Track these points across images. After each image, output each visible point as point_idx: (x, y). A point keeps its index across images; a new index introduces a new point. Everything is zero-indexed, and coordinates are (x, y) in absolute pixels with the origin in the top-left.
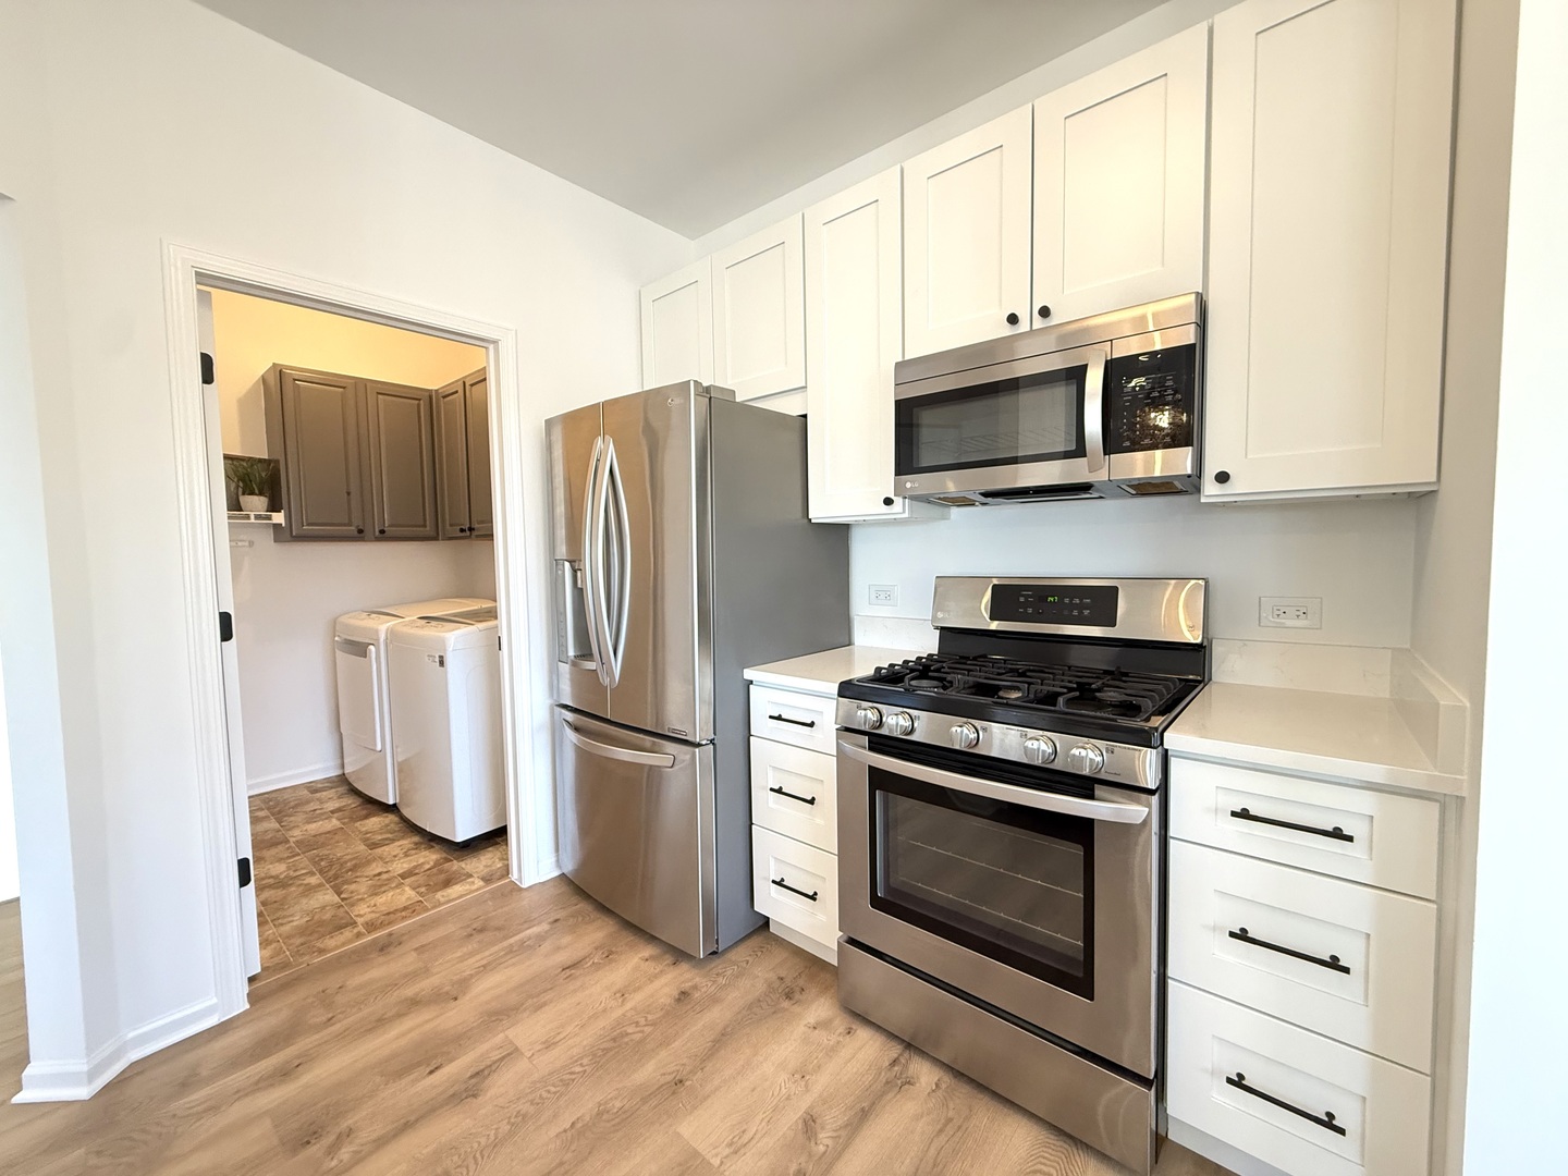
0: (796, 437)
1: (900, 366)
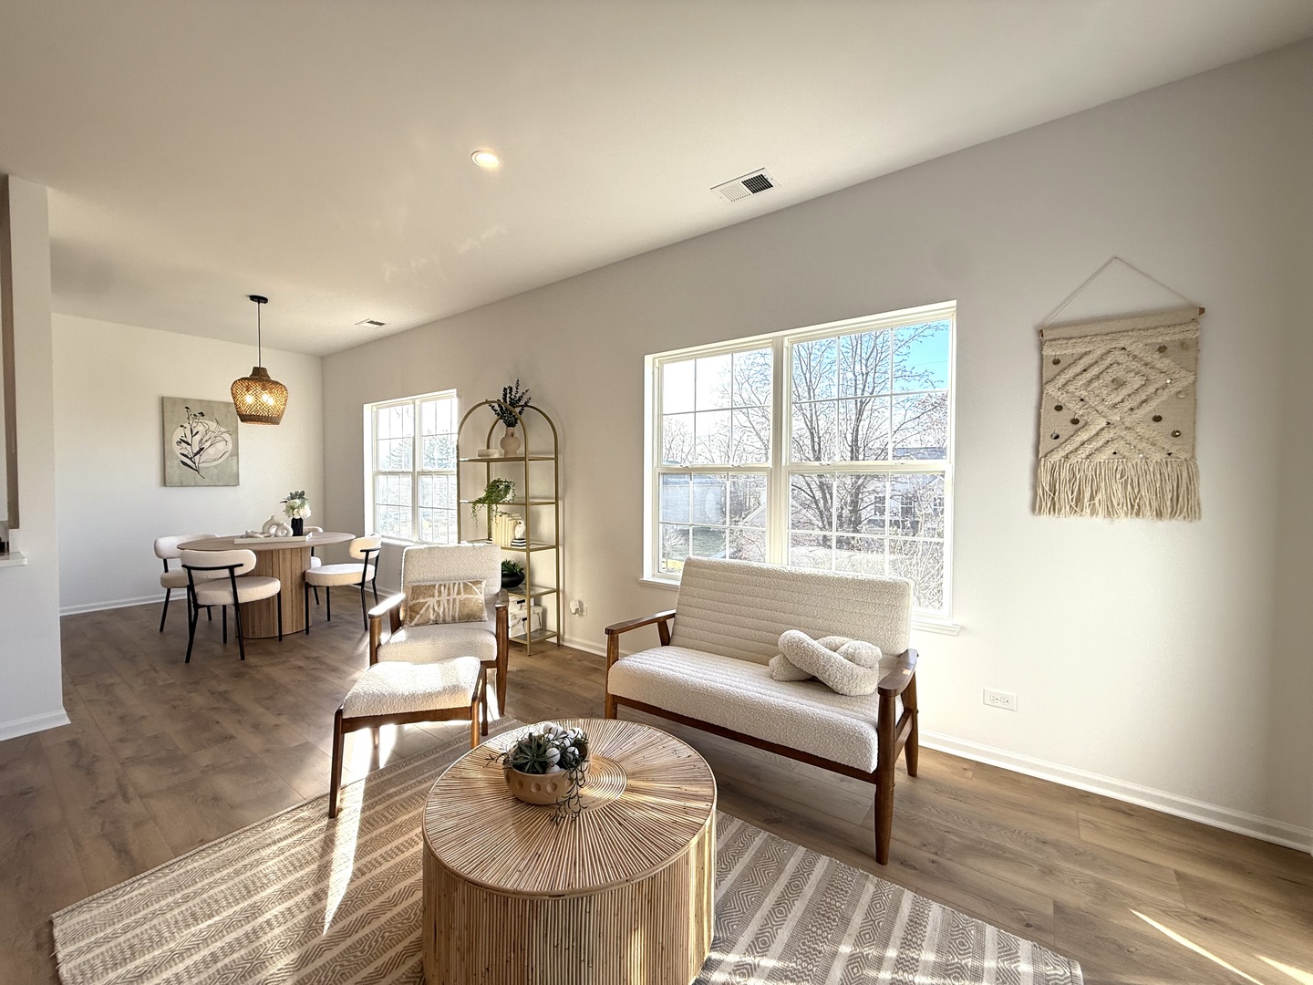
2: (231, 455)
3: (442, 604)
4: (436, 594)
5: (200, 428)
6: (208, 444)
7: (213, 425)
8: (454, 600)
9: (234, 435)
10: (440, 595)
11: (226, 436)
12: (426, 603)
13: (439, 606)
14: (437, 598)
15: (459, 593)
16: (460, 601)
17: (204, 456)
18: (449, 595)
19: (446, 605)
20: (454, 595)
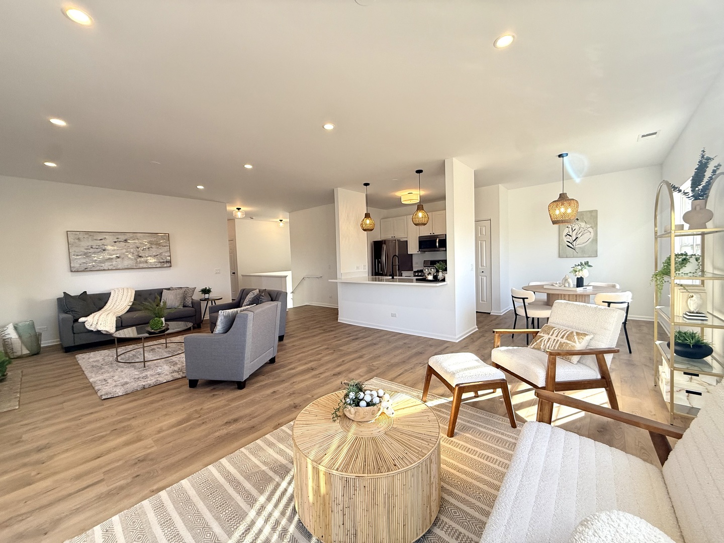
0: (406, 244)
1: (419, 237)
2: (593, 240)
3: (550, 341)
4: (551, 333)
5: (576, 227)
6: (581, 234)
7: (583, 224)
8: (558, 340)
9: (594, 229)
10: (552, 335)
11: (591, 230)
12: (543, 337)
13: (548, 341)
14: (549, 336)
15: (562, 338)
16: (561, 343)
17: (578, 241)
18: (556, 337)
19: (552, 342)
20: (559, 338)
